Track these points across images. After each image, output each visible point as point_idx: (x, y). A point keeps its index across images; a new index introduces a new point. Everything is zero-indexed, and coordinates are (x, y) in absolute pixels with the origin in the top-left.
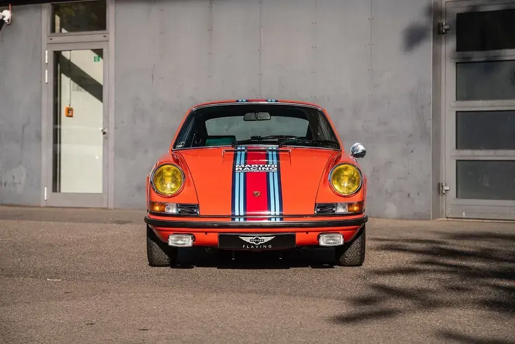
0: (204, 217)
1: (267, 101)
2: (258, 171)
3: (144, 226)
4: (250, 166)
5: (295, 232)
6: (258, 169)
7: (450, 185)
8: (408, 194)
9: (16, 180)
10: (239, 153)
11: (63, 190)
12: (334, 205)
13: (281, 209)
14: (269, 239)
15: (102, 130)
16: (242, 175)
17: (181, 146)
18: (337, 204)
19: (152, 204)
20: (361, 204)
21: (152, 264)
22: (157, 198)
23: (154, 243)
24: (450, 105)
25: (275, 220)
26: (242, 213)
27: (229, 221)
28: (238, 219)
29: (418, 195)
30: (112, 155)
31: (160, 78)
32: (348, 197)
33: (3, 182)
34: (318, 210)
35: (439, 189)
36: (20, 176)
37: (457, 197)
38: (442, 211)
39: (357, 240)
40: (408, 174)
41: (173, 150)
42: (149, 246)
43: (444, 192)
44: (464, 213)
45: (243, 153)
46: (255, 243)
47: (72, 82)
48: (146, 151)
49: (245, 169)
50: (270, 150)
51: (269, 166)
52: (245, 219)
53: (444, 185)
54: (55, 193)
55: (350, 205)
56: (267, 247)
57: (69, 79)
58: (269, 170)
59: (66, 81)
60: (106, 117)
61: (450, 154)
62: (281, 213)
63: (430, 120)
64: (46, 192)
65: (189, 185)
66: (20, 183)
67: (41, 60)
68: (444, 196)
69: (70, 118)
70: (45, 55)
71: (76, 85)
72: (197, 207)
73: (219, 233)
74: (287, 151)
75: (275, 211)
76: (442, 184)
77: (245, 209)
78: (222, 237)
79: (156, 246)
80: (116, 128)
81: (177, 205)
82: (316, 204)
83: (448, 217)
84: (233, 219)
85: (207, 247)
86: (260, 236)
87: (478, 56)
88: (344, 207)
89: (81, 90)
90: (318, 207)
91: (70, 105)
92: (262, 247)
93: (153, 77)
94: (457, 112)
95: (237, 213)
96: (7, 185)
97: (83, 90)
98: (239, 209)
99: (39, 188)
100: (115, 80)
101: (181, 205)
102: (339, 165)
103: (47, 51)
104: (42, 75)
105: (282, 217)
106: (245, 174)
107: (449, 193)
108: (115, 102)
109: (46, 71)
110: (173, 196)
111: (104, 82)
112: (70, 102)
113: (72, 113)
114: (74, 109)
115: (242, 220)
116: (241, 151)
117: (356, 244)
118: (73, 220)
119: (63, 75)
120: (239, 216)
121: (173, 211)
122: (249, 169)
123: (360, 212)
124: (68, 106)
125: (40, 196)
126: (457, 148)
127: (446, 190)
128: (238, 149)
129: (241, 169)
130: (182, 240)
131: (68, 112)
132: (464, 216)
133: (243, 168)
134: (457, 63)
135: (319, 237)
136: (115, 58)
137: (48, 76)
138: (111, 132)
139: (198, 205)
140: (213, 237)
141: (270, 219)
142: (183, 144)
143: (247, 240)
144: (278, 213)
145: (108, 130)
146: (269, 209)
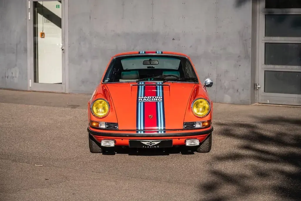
0: (120, 131)
1: (156, 53)
2: (151, 101)
3: (87, 133)
4: (147, 98)
5: (172, 139)
6: (151, 100)
7: (261, 84)
8: (237, 90)
9: (14, 75)
10: (140, 86)
11: (40, 82)
12: (194, 123)
13: (164, 125)
14: (158, 143)
15: (62, 48)
16: (142, 103)
17: (107, 81)
18: (196, 122)
19: (92, 122)
20: (209, 121)
21: (92, 151)
22: (94, 119)
23: (93, 142)
24: (262, 39)
25: (161, 132)
26: (142, 129)
27: (134, 133)
28: (140, 132)
29: (243, 90)
30: (67, 62)
31: (94, 19)
32: (202, 118)
33: (7, 75)
34: (185, 126)
35: (254, 87)
36: (15, 72)
37: (264, 91)
38: (256, 99)
39: (207, 139)
40: (238, 78)
41: (103, 83)
42: (90, 142)
43: (257, 88)
44: (268, 101)
45: (143, 86)
46: (149, 145)
47: (44, 17)
48: (87, 61)
49: (144, 100)
50: (158, 85)
51: (157, 98)
52: (144, 132)
53: (257, 84)
54: (35, 83)
55: (203, 122)
56: (157, 147)
57: (42, 16)
58: (158, 100)
59: (40, 17)
60: (64, 40)
61: (261, 67)
62: (164, 128)
63: (250, 48)
64: (31, 82)
65: (112, 111)
66: (16, 77)
67: (26, 7)
68: (257, 91)
69: (43, 39)
70: (28, 4)
71: (46, 19)
72: (117, 124)
73: (130, 139)
74: (168, 85)
75: (161, 127)
76: (256, 84)
77: (144, 126)
78: (131, 142)
79: (94, 144)
80: (69, 47)
81: (106, 123)
82: (184, 123)
83: (260, 102)
84: (137, 132)
85: (123, 146)
86: (153, 141)
87: (278, 11)
88: (200, 124)
89: (49, 22)
90: (185, 125)
91: (43, 31)
92: (154, 147)
93: (90, 18)
94: (265, 43)
95: (139, 128)
96: (9, 77)
97: (50, 22)
98: (141, 126)
99: (26, 79)
100: (68, 19)
101: (108, 123)
102: (197, 99)
103: (29, 2)
104: (27, 16)
105: (165, 130)
106: (144, 103)
107: (260, 90)
108: (69, 32)
109: (29, 13)
110: (103, 117)
111: (62, 16)
112: (43, 29)
113: (44, 36)
114: (45, 33)
115: (142, 133)
116: (142, 85)
117: (207, 142)
118: (47, 104)
119: (38, 14)
120: (141, 130)
121: (104, 126)
122: (146, 100)
123: (209, 126)
124: (42, 32)
125: (27, 84)
126: (265, 64)
127: (258, 88)
128: (140, 84)
129: (141, 100)
130: (109, 143)
131: (42, 35)
132: (268, 103)
133: (143, 99)
134: (265, 15)
135: (185, 141)
136: (68, 6)
137: (30, 16)
138: (67, 49)
139: (117, 123)
140: (126, 141)
141: (158, 132)
142: (108, 80)
143: (145, 143)
144: (162, 128)
145: (65, 48)
146: (157, 125)
